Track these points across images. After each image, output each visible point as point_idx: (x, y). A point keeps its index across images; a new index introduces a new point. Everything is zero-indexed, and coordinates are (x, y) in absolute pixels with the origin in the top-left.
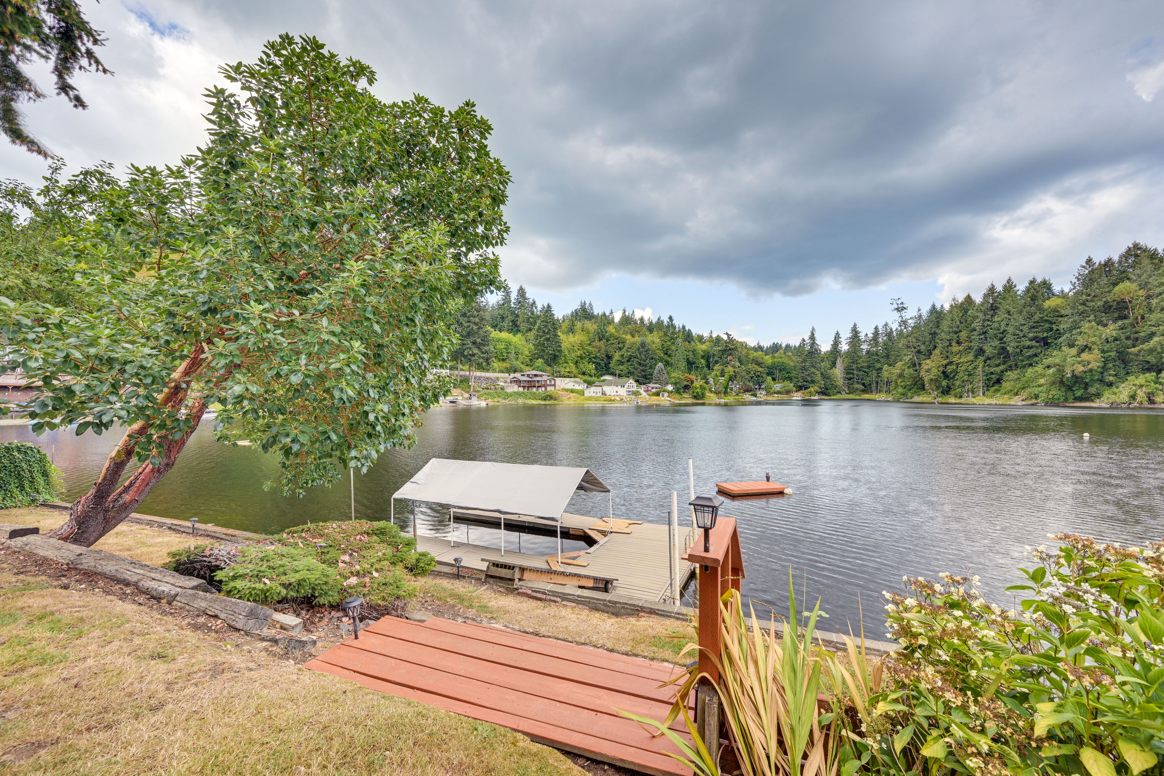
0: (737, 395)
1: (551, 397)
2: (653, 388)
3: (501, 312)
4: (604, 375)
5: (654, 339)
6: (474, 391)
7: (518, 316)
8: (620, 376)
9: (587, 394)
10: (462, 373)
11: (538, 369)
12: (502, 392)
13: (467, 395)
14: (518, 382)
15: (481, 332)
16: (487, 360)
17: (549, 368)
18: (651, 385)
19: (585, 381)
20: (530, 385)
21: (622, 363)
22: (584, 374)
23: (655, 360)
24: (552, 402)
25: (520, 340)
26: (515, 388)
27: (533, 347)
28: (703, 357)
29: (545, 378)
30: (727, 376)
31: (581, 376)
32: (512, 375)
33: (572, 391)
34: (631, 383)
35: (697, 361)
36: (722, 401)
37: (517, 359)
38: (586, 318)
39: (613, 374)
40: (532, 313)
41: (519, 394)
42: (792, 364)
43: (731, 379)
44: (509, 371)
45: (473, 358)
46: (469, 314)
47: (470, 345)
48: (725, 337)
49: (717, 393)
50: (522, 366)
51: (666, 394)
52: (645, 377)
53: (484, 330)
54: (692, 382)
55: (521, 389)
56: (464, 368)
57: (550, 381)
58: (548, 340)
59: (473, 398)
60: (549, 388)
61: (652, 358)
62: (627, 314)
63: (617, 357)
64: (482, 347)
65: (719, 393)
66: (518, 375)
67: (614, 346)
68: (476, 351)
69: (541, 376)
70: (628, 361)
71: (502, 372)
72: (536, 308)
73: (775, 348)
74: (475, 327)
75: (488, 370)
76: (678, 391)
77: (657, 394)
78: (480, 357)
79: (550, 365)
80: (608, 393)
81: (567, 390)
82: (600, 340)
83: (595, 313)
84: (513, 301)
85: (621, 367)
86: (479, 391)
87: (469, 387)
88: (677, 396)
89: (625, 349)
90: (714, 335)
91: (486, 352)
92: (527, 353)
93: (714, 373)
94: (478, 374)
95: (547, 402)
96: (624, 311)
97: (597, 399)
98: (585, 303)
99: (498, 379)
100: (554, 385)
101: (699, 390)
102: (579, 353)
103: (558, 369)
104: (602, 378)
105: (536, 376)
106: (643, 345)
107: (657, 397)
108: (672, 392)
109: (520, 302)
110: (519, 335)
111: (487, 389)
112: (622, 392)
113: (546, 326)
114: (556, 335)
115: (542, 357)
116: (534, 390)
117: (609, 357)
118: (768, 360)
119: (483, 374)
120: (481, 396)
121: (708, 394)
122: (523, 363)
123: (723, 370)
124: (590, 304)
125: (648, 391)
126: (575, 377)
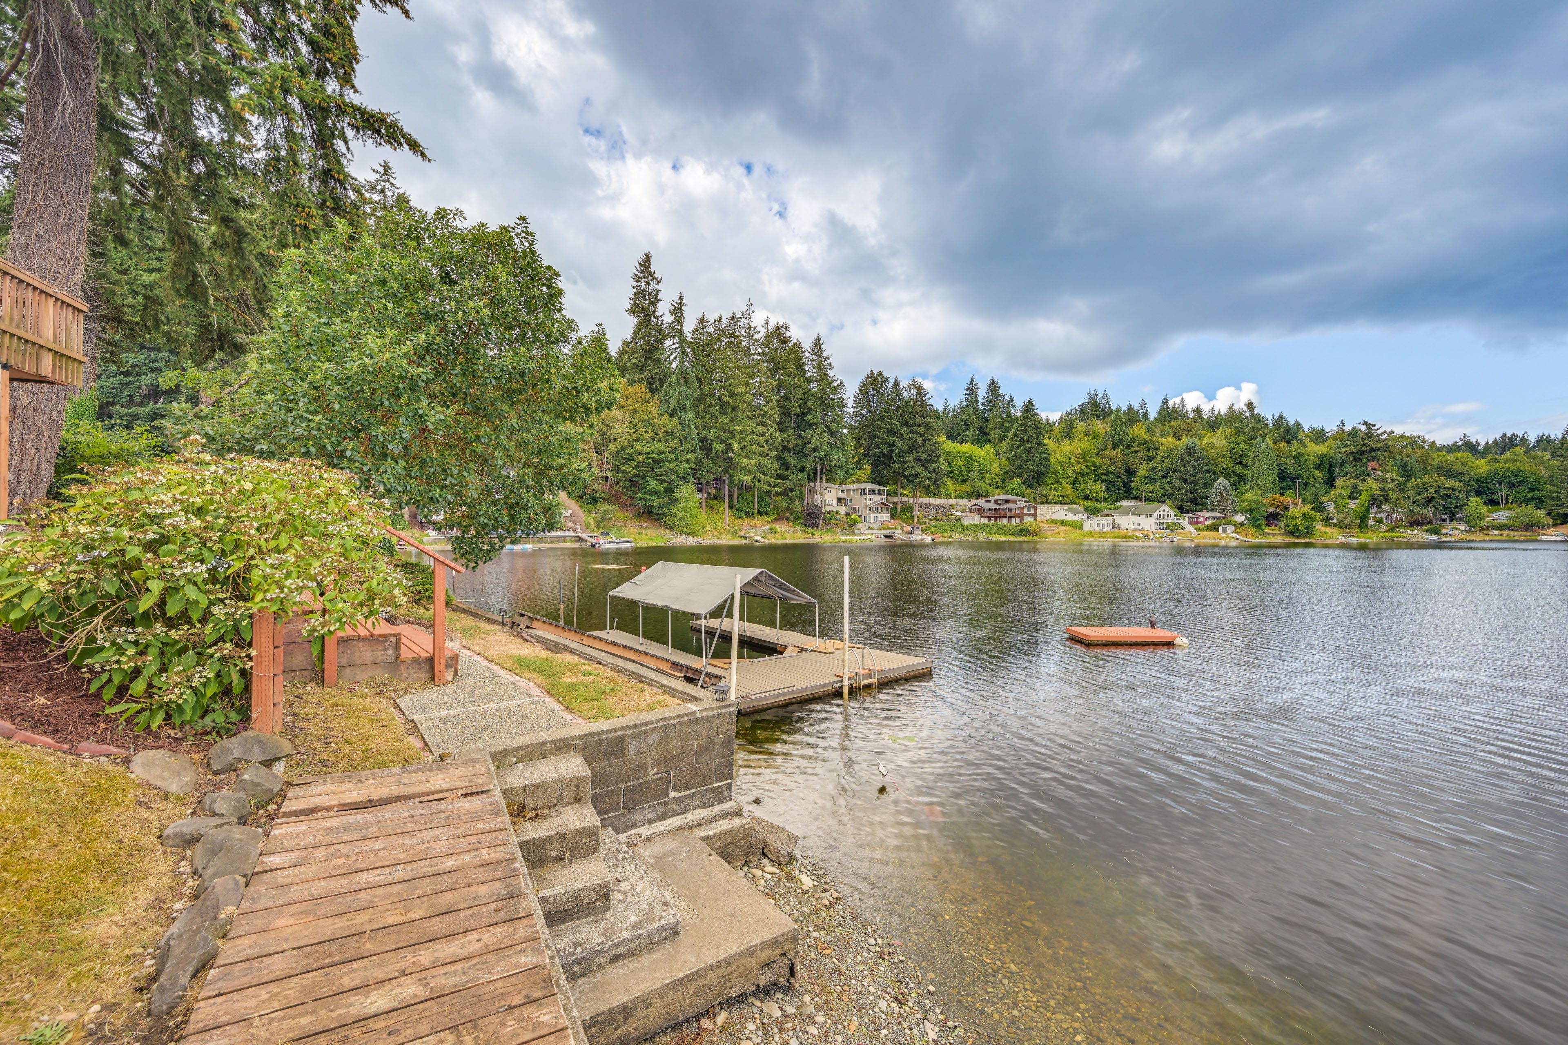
0: (1392, 530)
1: (1027, 532)
2: (1206, 519)
3: (963, 417)
4: (1122, 499)
5: (1217, 441)
6: (919, 523)
7: (987, 420)
8: (1147, 499)
9: (1086, 527)
10: (904, 499)
11: (1012, 492)
12: (957, 525)
13: (907, 528)
14: (980, 510)
15: (928, 445)
16: (935, 482)
17: (1029, 491)
18: (1205, 514)
19: (1086, 509)
20: (998, 514)
21: (1153, 481)
22: (1087, 498)
23: (1214, 473)
24: (1029, 538)
25: (988, 453)
26: (976, 519)
27: (1006, 462)
28: (1318, 467)
29: (1021, 505)
30: (1364, 497)
31: (1081, 501)
32: (973, 501)
33: (1063, 523)
34: (1167, 512)
35: (1305, 474)
36: (1354, 540)
37: (982, 479)
38: (1098, 417)
39: (1137, 498)
40: (1009, 414)
41: (981, 527)
42: (1544, 472)
43: (1375, 502)
44: (969, 496)
45: (916, 480)
46: (911, 422)
47: (913, 463)
48: (1363, 428)
49: (1343, 526)
50: (990, 489)
51: (1231, 529)
52: (1195, 501)
53: (931, 442)
54: (1286, 509)
55: (985, 521)
56: (905, 492)
57: (1029, 509)
58: (1028, 450)
59: (916, 532)
60: (1026, 519)
61: (1209, 471)
62: (1171, 404)
63: (1144, 471)
64: (928, 465)
65: (1348, 526)
66: (981, 502)
67: (1139, 455)
68: (920, 470)
69: (1015, 502)
70: (1164, 477)
71: (961, 497)
72: (1014, 407)
73: (1507, 443)
74: (919, 439)
75: (939, 496)
76: (1254, 523)
77: (1215, 528)
78: (926, 478)
79: (1031, 487)
80: (1123, 526)
81: (1054, 522)
82: (1115, 447)
83: (1114, 408)
84: (981, 400)
85: (1151, 487)
86: (925, 523)
87: (912, 517)
88: (1253, 531)
89: (1159, 458)
90: (1347, 428)
91: (934, 470)
92: (997, 470)
93: (1334, 493)
94: (926, 500)
95: (1022, 539)
96: (1166, 401)
97: (1102, 535)
98: (1096, 394)
99: (952, 507)
100: (1035, 515)
101: (1299, 522)
102: (1078, 468)
103: (1044, 492)
104: (1118, 504)
105: (1007, 501)
106: (1190, 450)
107: (1214, 533)
108: (1242, 524)
109: (990, 402)
110: (988, 447)
111: (937, 520)
112: (1149, 524)
113: (1025, 432)
114: (1040, 444)
115: (1020, 475)
116: (1005, 521)
117: (1130, 473)
118: (1481, 466)
119: (933, 501)
120: (927, 529)
121: (1319, 526)
122: (990, 485)
123: (1355, 487)
124: (1105, 395)
125: (1197, 523)
126: (1072, 502)
